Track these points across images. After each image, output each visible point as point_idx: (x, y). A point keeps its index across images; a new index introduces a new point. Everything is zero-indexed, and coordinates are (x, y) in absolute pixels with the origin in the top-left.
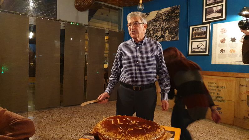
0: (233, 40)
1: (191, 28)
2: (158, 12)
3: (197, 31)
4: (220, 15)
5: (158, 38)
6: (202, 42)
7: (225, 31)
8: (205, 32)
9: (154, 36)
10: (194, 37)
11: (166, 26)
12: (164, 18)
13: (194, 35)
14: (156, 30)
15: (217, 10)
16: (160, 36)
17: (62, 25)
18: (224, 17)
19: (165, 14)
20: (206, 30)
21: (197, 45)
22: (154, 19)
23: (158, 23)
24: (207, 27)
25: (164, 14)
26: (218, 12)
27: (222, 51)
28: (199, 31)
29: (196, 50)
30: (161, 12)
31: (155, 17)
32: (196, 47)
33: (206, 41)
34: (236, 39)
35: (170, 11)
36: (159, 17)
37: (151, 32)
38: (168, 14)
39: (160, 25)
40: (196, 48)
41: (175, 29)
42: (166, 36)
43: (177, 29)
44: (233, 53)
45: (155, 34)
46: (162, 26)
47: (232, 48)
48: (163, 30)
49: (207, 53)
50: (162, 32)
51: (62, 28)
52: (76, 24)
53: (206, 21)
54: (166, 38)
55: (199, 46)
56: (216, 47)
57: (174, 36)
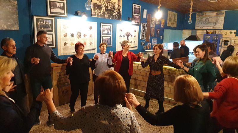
1: (35, 18)
3: (42, 23)
4: (62, 11)
10: (40, 29)
18: (66, 15)
20: (51, 23)
24: (52, 20)
26: (60, 8)
27: (65, 44)
33: (52, 34)
34: (74, 35)
47: (72, 42)
49: (54, 46)
53: (51, 15)
56: (61, 40)
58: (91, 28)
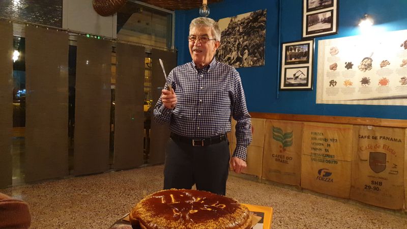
0: (349, 66)
1: (284, 46)
2: (231, 20)
3: (293, 51)
4: (328, 26)
5: (232, 62)
6: (301, 69)
7: (337, 52)
8: (306, 52)
9: (226, 58)
10: (289, 61)
11: (245, 43)
12: (241, 30)
13: (289, 57)
14: (228, 49)
15: (323, 19)
16: (235, 59)
17: (72, 38)
18: (334, 30)
19: (243, 23)
20: (307, 50)
21: (293, 74)
22: (226, 32)
23: (232, 38)
24: (309, 44)
25: (241, 23)
26: (325, 21)
27: (332, 83)
28: (297, 51)
29: (293, 82)
30: (236, 20)
31: (227, 28)
32: (292, 77)
33: (308, 67)
34: (353, 65)
35: (251, 18)
36: (233, 28)
37: (221, 52)
38: (248, 23)
39: (235, 41)
40: (292, 79)
41: (259, 48)
42: (244, 59)
43: (262, 48)
44: (349, 86)
45: (228, 56)
46: (237, 42)
47: (348, 79)
48: (240, 49)
49: (309, 87)
50: (237, 52)
51: (71, 44)
52: (95, 37)
53: (307, 36)
54: (245, 62)
55: (296, 75)
56: (323, 76)
57: (257, 59)
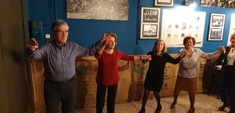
3: (148, 13)
4: (169, 1)
9: (91, 10)
10: (146, 20)
14: (94, 2)
20: (157, 14)
24: (158, 11)
27: (169, 35)
33: (157, 25)
34: (178, 26)
40: (147, 32)
42: (110, 13)
43: (126, 7)
44: (176, 37)
45: (94, 8)
47: (176, 34)
49: (158, 37)
55: (150, 30)
56: (164, 32)
57: (123, 16)
58: (198, 19)
